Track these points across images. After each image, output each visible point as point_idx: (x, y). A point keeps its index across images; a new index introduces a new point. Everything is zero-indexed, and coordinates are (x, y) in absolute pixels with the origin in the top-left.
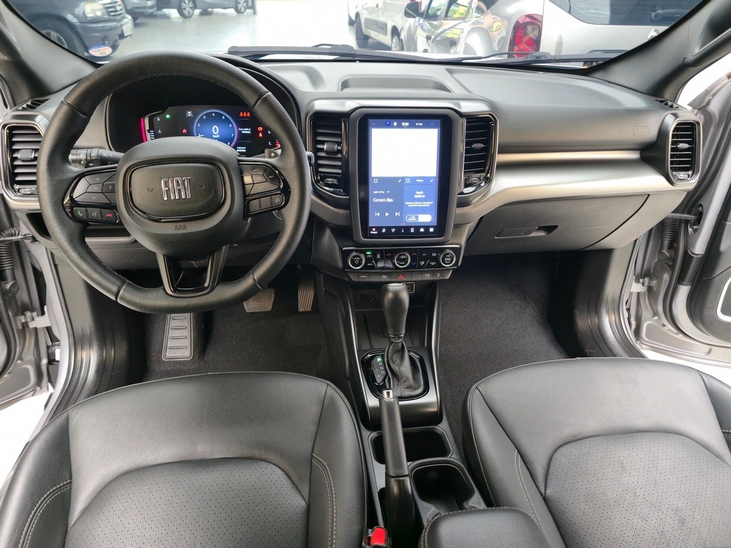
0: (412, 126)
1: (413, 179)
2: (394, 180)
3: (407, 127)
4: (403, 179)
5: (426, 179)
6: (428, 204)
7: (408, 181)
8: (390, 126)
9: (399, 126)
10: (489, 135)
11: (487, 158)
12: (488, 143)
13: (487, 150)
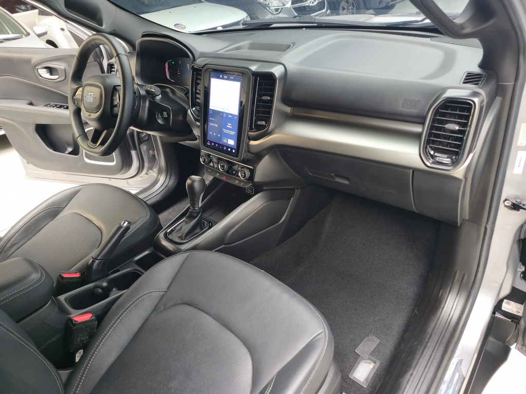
0: (229, 79)
1: (227, 114)
3: (227, 79)
4: (222, 113)
6: (233, 133)
7: (224, 115)
8: (218, 77)
9: (223, 78)
10: (273, 90)
11: (271, 107)
12: (272, 96)
13: (271, 101)
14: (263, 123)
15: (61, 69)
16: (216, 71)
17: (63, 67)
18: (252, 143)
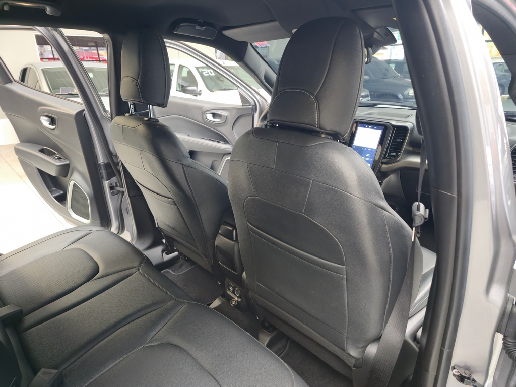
0: (373, 128)
1: (367, 148)
2: (361, 147)
3: (371, 128)
4: (364, 148)
5: (372, 149)
6: (370, 159)
7: (365, 149)
8: (364, 127)
9: (368, 128)
10: (405, 136)
11: (402, 146)
12: (404, 140)
13: (403, 143)
14: (395, 154)
15: (224, 116)
16: (361, 123)
17: (226, 115)
18: (384, 166)
